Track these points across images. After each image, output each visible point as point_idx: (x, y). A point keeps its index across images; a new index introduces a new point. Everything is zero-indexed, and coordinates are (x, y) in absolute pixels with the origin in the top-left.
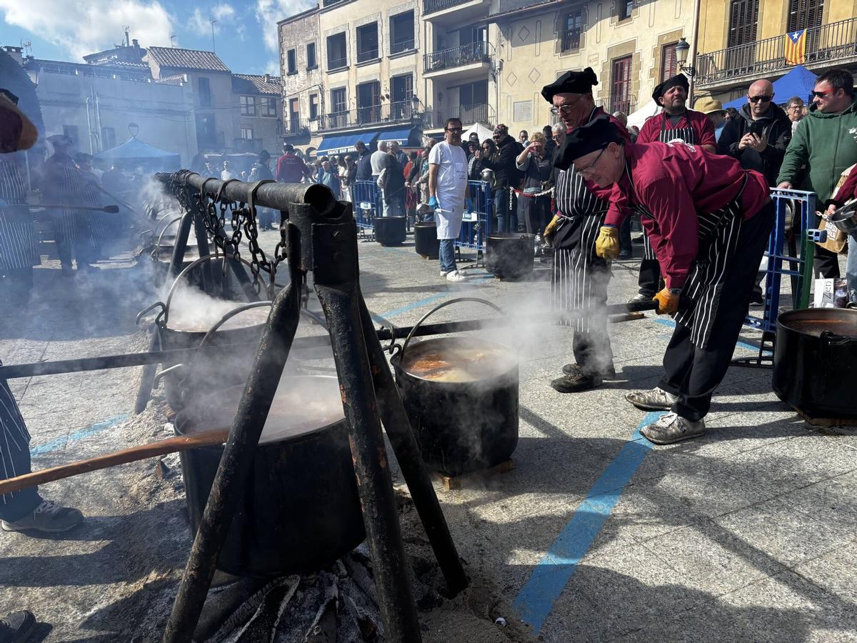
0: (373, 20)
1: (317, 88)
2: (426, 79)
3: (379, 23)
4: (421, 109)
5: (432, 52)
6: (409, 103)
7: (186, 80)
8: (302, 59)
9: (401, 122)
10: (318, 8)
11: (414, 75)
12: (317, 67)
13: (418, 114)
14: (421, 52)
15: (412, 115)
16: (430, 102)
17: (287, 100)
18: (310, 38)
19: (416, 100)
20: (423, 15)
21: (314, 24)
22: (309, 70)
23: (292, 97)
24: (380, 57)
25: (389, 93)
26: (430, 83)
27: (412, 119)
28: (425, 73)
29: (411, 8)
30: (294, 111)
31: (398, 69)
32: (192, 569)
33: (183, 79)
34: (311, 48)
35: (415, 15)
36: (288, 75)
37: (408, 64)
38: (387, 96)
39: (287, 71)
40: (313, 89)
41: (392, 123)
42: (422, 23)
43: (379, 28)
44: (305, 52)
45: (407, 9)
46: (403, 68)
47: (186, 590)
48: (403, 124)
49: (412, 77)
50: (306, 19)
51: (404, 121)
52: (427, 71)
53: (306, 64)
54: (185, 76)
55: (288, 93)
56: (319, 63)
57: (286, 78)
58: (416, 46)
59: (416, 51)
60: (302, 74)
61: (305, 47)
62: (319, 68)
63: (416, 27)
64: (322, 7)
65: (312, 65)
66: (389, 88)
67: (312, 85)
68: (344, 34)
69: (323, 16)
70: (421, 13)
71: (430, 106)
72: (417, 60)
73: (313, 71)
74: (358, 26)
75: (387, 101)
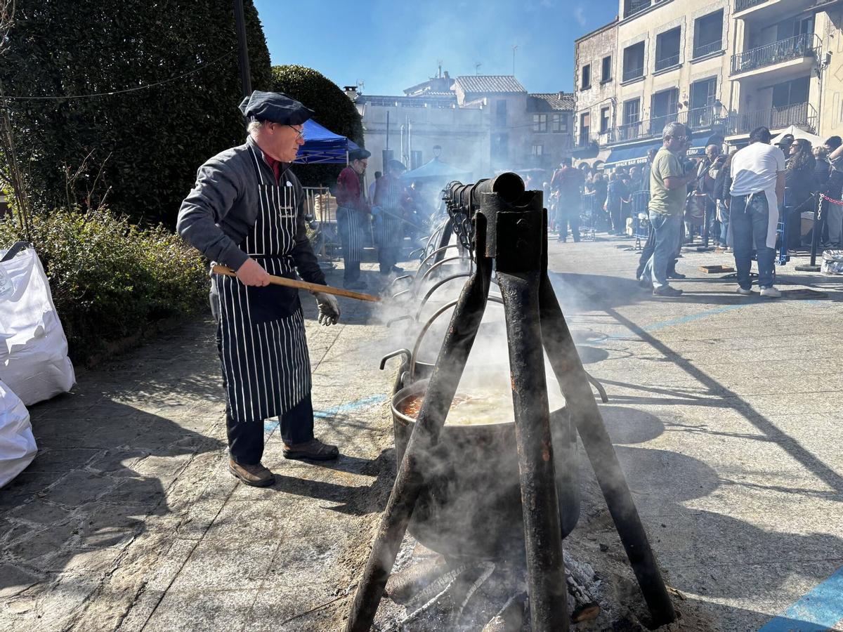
0: (675, 25)
1: (610, 101)
2: (733, 81)
3: (683, 28)
4: (723, 114)
5: (741, 51)
6: (711, 109)
7: (485, 104)
8: (597, 73)
9: (699, 129)
10: (618, 20)
11: (719, 78)
12: (612, 80)
13: (720, 120)
14: (729, 53)
15: (713, 122)
16: (736, 106)
17: (578, 115)
18: (606, 52)
19: (719, 105)
20: (735, 13)
21: (612, 37)
22: (602, 83)
23: (582, 112)
24: (680, 63)
25: (687, 100)
26: (737, 85)
27: (712, 126)
28: (732, 75)
29: (720, 7)
30: (585, 125)
31: (700, 74)
33: (483, 103)
34: (607, 62)
35: (725, 14)
36: (582, 90)
37: (713, 67)
38: (686, 103)
39: (580, 87)
40: (606, 102)
42: (732, 22)
43: (682, 32)
44: (600, 66)
45: (716, 9)
46: (706, 72)
48: (702, 131)
49: (716, 81)
50: (604, 34)
51: (702, 129)
52: (735, 72)
53: (600, 78)
54: (485, 99)
55: (580, 109)
56: (614, 76)
57: (579, 94)
58: (724, 47)
59: (724, 53)
60: (595, 88)
61: (601, 62)
62: (614, 81)
63: (725, 27)
64: (621, 19)
65: (606, 77)
66: (688, 94)
67: (605, 98)
68: (642, 44)
69: (621, 28)
70: (732, 11)
71: (735, 110)
72: (723, 62)
73: (607, 84)
74: (659, 33)
75: (685, 109)
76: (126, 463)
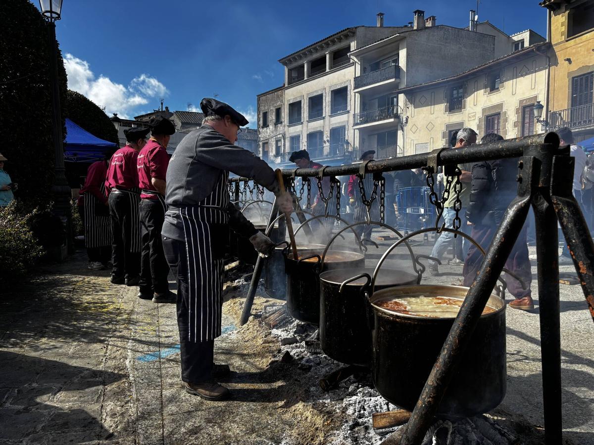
0: (320, 93)
1: (281, 136)
2: (354, 129)
3: (324, 95)
4: (350, 149)
5: (359, 112)
6: (342, 145)
8: (272, 117)
9: (337, 157)
10: (284, 86)
11: (347, 127)
12: (281, 123)
13: (349, 152)
14: (352, 112)
15: (344, 153)
16: (357, 144)
17: (261, 143)
18: (278, 104)
19: (348, 143)
20: (354, 90)
21: (282, 96)
22: (276, 124)
23: (263, 142)
24: (324, 116)
25: (329, 139)
26: (357, 132)
27: (344, 155)
28: (354, 126)
29: (345, 85)
31: (335, 124)
32: (430, 397)
34: (278, 112)
35: (348, 89)
36: (263, 128)
37: (342, 120)
38: (328, 141)
39: (261, 125)
40: (279, 136)
41: (331, 158)
42: (353, 94)
43: (324, 98)
44: (274, 114)
45: (343, 85)
46: (339, 123)
47: (423, 412)
48: (338, 158)
49: (345, 129)
50: (276, 93)
51: (339, 157)
52: (356, 124)
53: (274, 121)
55: (262, 139)
56: (283, 120)
57: (261, 130)
58: (349, 109)
59: (348, 112)
60: (271, 127)
61: (275, 111)
62: (283, 124)
63: (349, 97)
64: (286, 86)
65: (278, 121)
66: (329, 135)
67: (278, 134)
68: (300, 102)
69: (287, 91)
70: (353, 88)
71: (357, 147)
72: (348, 117)
73: (279, 125)
74: (310, 96)
75: (328, 144)
76: (38, 400)
